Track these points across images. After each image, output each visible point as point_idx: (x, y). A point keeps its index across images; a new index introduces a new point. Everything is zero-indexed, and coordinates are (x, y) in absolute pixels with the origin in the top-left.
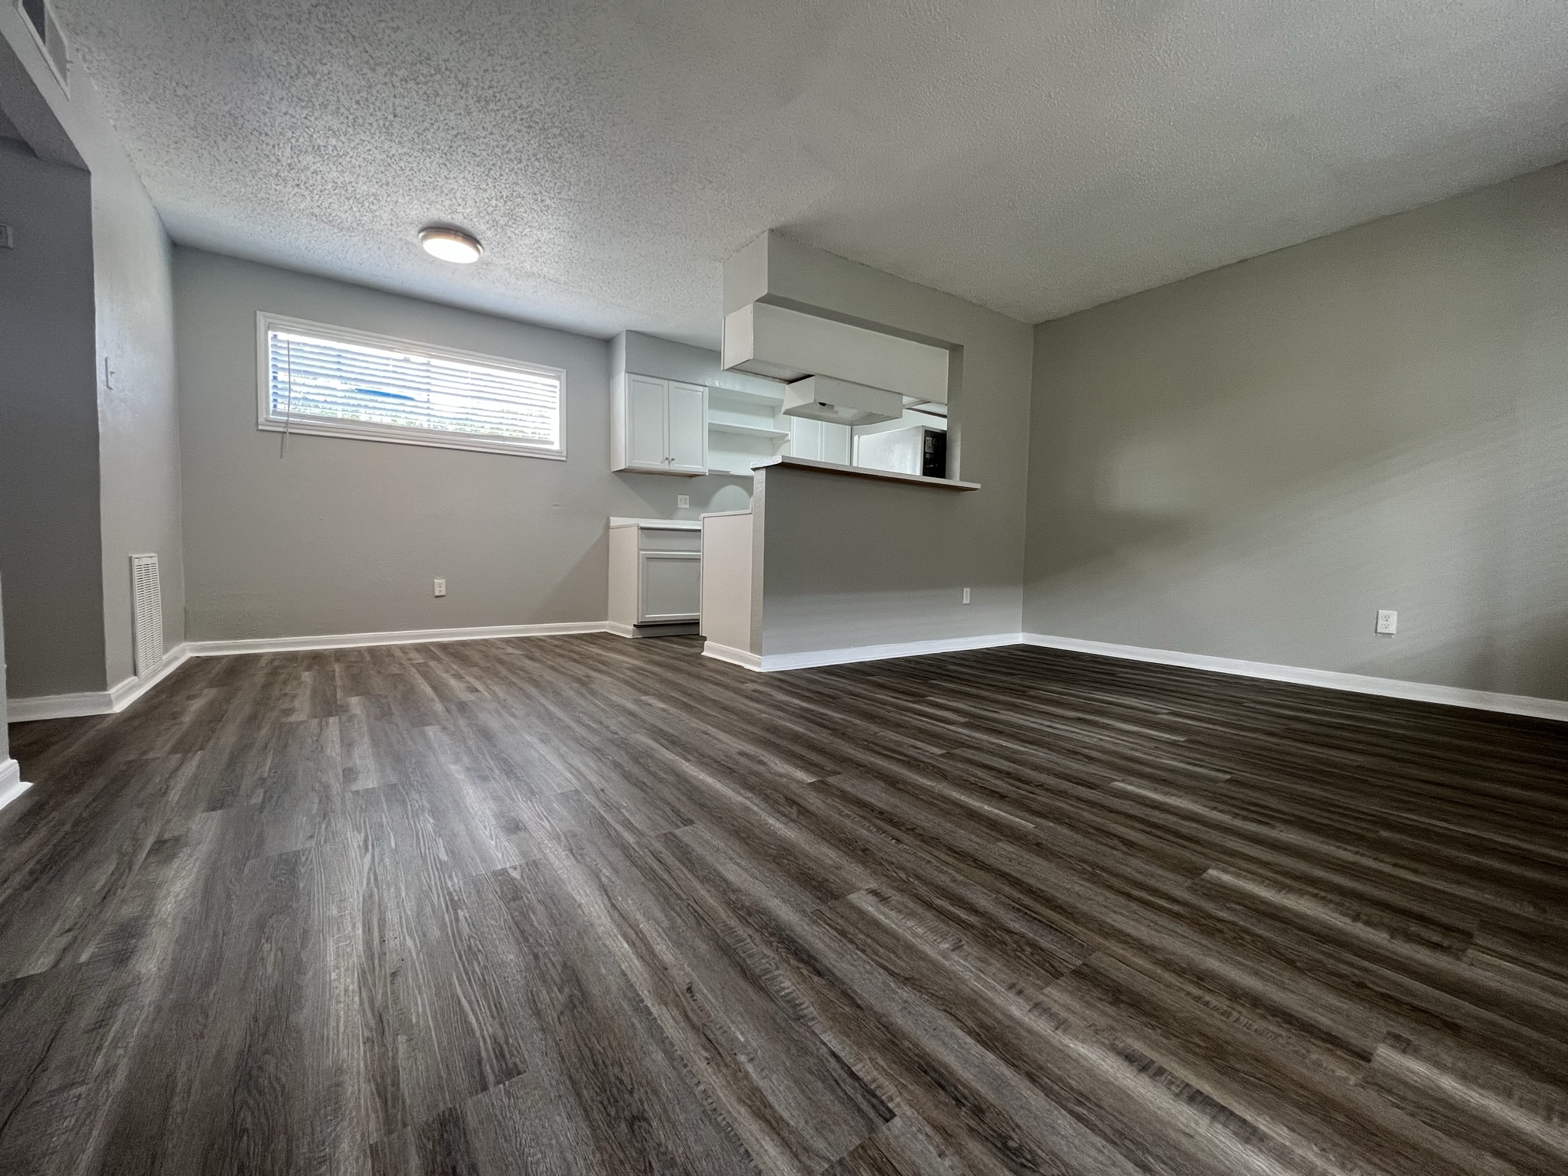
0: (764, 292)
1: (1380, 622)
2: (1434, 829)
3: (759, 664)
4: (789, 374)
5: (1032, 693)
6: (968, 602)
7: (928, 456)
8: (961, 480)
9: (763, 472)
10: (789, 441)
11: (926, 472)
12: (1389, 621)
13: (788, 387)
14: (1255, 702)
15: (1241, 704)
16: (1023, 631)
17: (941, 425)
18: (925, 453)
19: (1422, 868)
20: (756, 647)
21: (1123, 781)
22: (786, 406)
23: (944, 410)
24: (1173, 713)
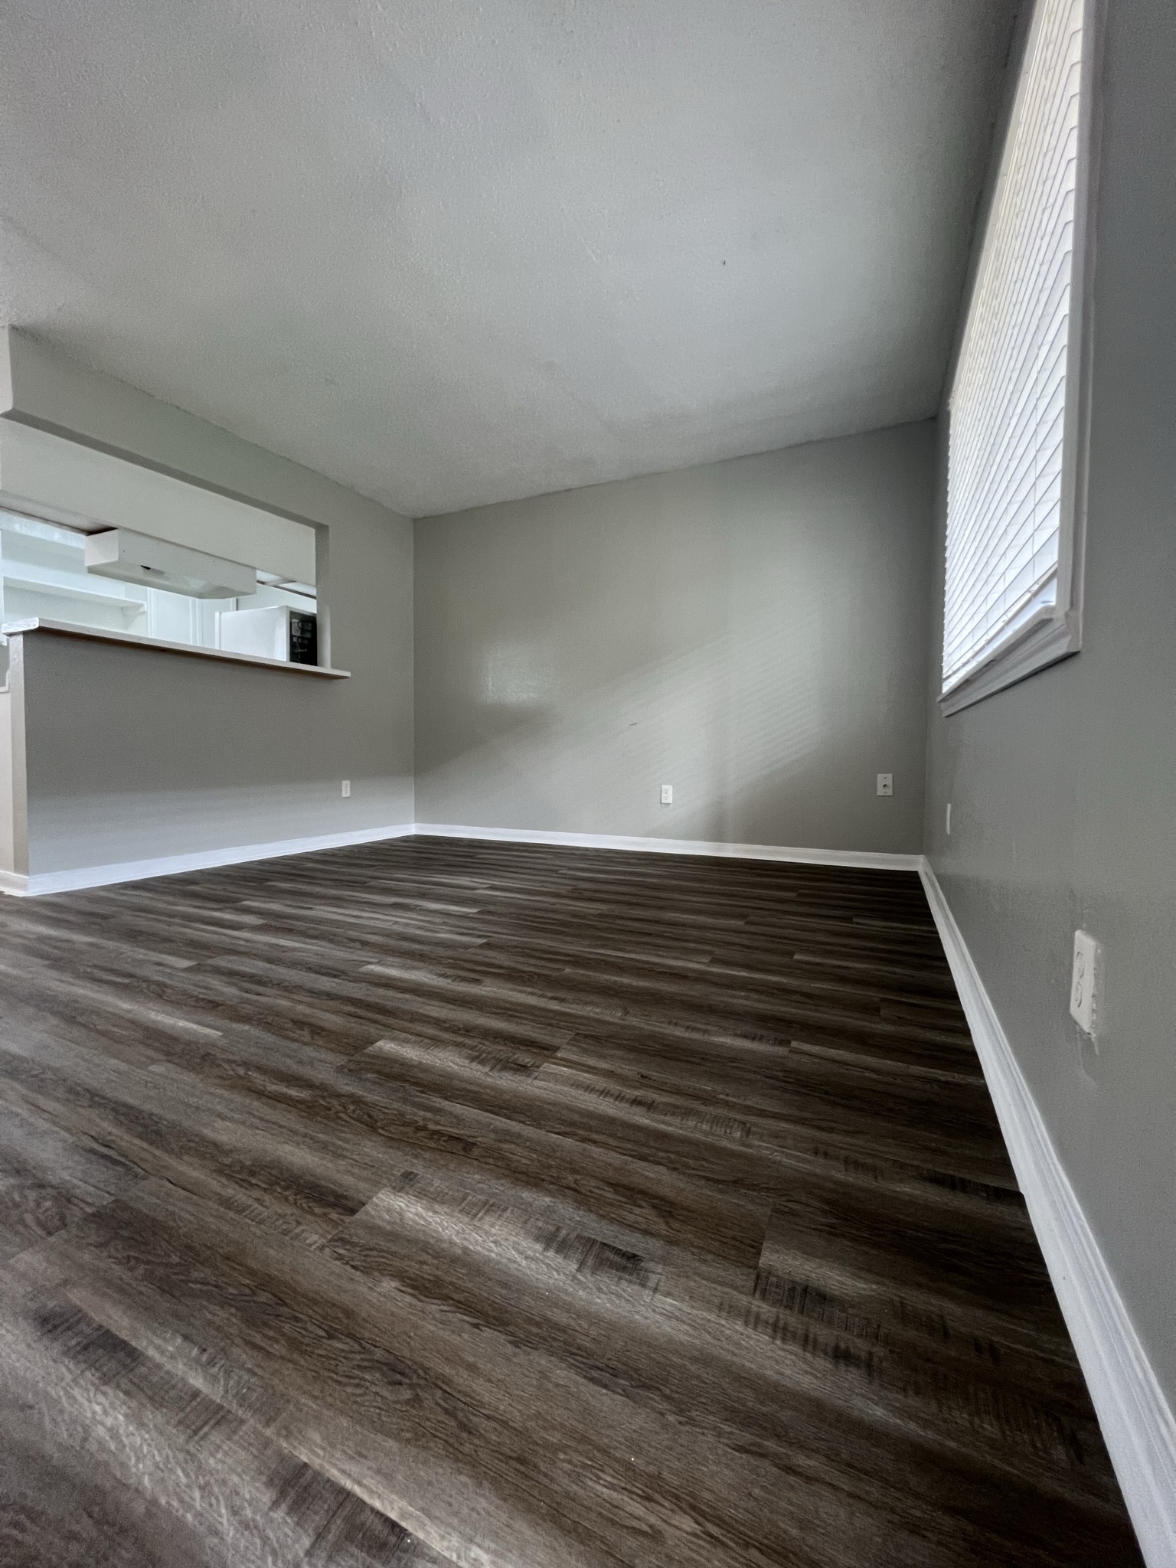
0: (8, 406)
1: (663, 795)
2: (610, 959)
3: (24, 887)
4: (86, 524)
5: (373, 883)
6: (348, 795)
7: (295, 640)
8: (333, 666)
9: (20, 638)
10: (144, 613)
11: (293, 657)
12: (668, 794)
13: (83, 537)
14: (570, 869)
15: (556, 872)
16: (416, 821)
17: (309, 607)
18: (292, 637)
19: (570, 996)
20: (21, 865)
21: (378, 963)
22: (89, 563)
23: (313, 592)
24: (493, 888)
